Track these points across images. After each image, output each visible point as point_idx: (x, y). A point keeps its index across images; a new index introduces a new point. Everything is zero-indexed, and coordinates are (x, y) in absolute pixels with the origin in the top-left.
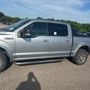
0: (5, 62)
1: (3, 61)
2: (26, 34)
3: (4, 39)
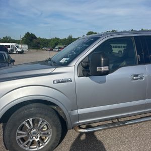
0: (57, 131)
1: (54, 128)
2: (98, 69)
3: (54, 83)
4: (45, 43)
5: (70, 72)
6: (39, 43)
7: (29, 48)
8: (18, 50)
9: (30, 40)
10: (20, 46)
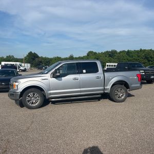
3: (41, 80)
4: (47, 62)
5: (48, 76)
6: (41, 62)
7: (31, 67)
8: (22, 68)
9: (32, 58)
10: (23, 64)
